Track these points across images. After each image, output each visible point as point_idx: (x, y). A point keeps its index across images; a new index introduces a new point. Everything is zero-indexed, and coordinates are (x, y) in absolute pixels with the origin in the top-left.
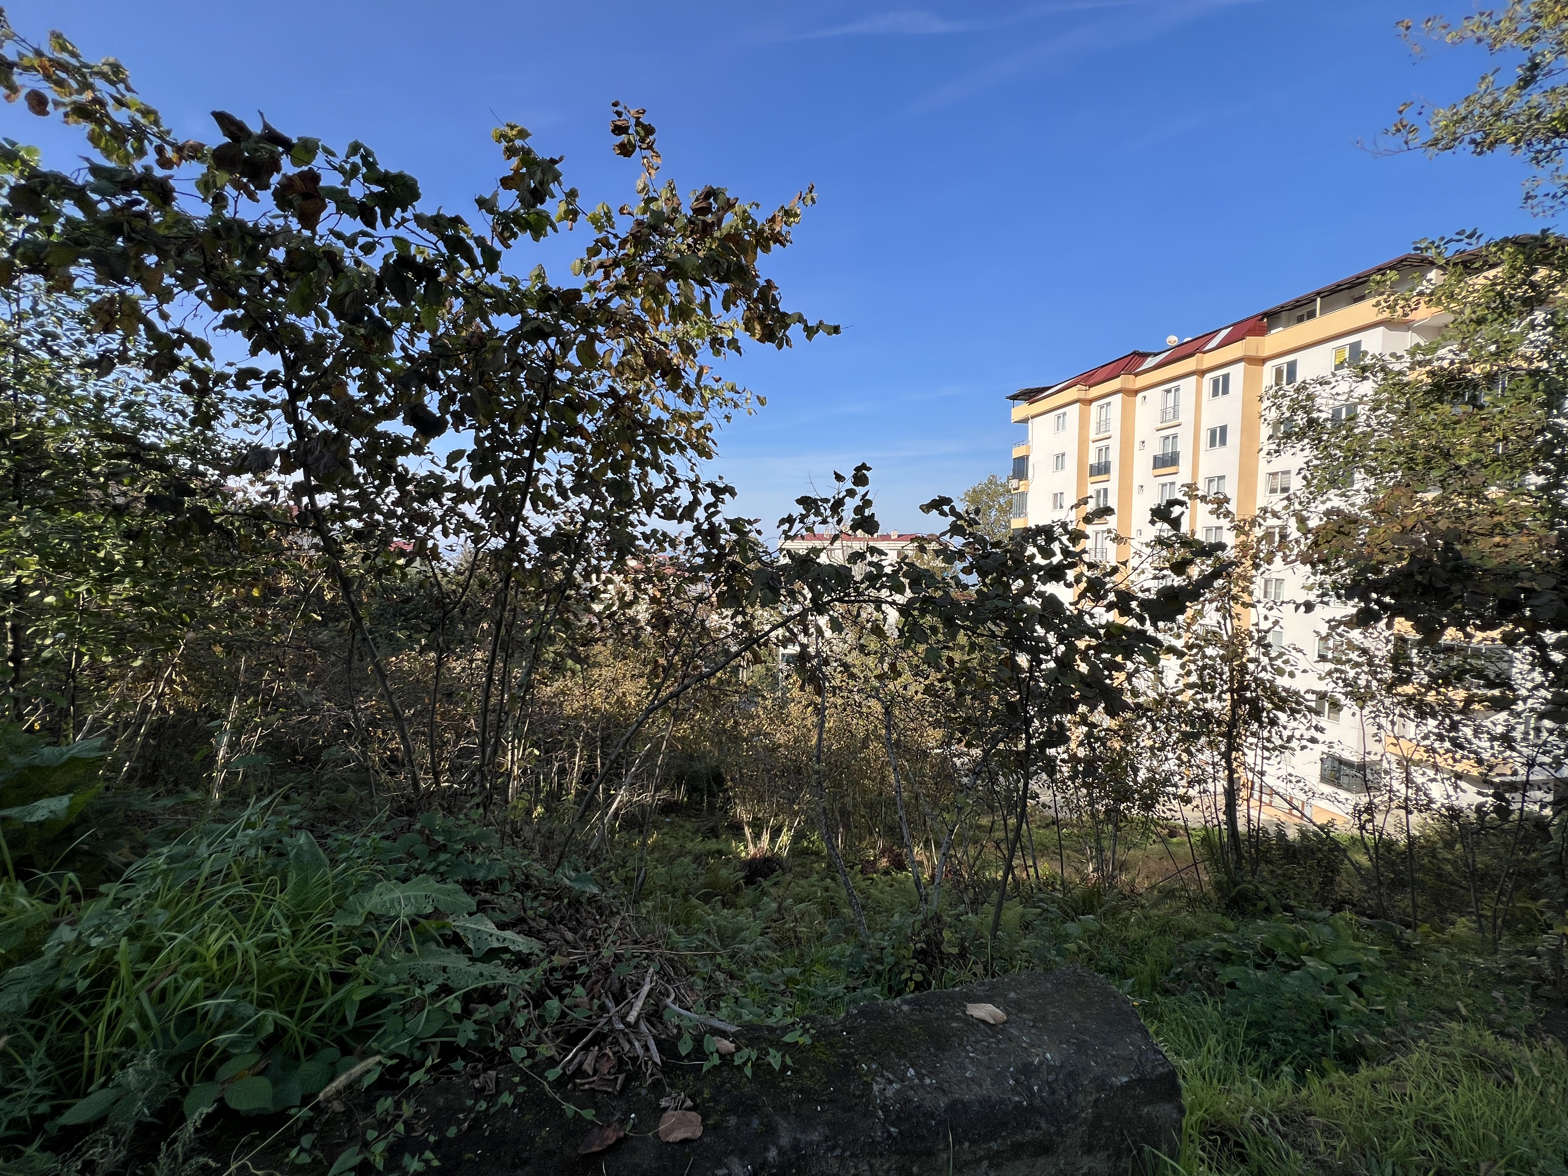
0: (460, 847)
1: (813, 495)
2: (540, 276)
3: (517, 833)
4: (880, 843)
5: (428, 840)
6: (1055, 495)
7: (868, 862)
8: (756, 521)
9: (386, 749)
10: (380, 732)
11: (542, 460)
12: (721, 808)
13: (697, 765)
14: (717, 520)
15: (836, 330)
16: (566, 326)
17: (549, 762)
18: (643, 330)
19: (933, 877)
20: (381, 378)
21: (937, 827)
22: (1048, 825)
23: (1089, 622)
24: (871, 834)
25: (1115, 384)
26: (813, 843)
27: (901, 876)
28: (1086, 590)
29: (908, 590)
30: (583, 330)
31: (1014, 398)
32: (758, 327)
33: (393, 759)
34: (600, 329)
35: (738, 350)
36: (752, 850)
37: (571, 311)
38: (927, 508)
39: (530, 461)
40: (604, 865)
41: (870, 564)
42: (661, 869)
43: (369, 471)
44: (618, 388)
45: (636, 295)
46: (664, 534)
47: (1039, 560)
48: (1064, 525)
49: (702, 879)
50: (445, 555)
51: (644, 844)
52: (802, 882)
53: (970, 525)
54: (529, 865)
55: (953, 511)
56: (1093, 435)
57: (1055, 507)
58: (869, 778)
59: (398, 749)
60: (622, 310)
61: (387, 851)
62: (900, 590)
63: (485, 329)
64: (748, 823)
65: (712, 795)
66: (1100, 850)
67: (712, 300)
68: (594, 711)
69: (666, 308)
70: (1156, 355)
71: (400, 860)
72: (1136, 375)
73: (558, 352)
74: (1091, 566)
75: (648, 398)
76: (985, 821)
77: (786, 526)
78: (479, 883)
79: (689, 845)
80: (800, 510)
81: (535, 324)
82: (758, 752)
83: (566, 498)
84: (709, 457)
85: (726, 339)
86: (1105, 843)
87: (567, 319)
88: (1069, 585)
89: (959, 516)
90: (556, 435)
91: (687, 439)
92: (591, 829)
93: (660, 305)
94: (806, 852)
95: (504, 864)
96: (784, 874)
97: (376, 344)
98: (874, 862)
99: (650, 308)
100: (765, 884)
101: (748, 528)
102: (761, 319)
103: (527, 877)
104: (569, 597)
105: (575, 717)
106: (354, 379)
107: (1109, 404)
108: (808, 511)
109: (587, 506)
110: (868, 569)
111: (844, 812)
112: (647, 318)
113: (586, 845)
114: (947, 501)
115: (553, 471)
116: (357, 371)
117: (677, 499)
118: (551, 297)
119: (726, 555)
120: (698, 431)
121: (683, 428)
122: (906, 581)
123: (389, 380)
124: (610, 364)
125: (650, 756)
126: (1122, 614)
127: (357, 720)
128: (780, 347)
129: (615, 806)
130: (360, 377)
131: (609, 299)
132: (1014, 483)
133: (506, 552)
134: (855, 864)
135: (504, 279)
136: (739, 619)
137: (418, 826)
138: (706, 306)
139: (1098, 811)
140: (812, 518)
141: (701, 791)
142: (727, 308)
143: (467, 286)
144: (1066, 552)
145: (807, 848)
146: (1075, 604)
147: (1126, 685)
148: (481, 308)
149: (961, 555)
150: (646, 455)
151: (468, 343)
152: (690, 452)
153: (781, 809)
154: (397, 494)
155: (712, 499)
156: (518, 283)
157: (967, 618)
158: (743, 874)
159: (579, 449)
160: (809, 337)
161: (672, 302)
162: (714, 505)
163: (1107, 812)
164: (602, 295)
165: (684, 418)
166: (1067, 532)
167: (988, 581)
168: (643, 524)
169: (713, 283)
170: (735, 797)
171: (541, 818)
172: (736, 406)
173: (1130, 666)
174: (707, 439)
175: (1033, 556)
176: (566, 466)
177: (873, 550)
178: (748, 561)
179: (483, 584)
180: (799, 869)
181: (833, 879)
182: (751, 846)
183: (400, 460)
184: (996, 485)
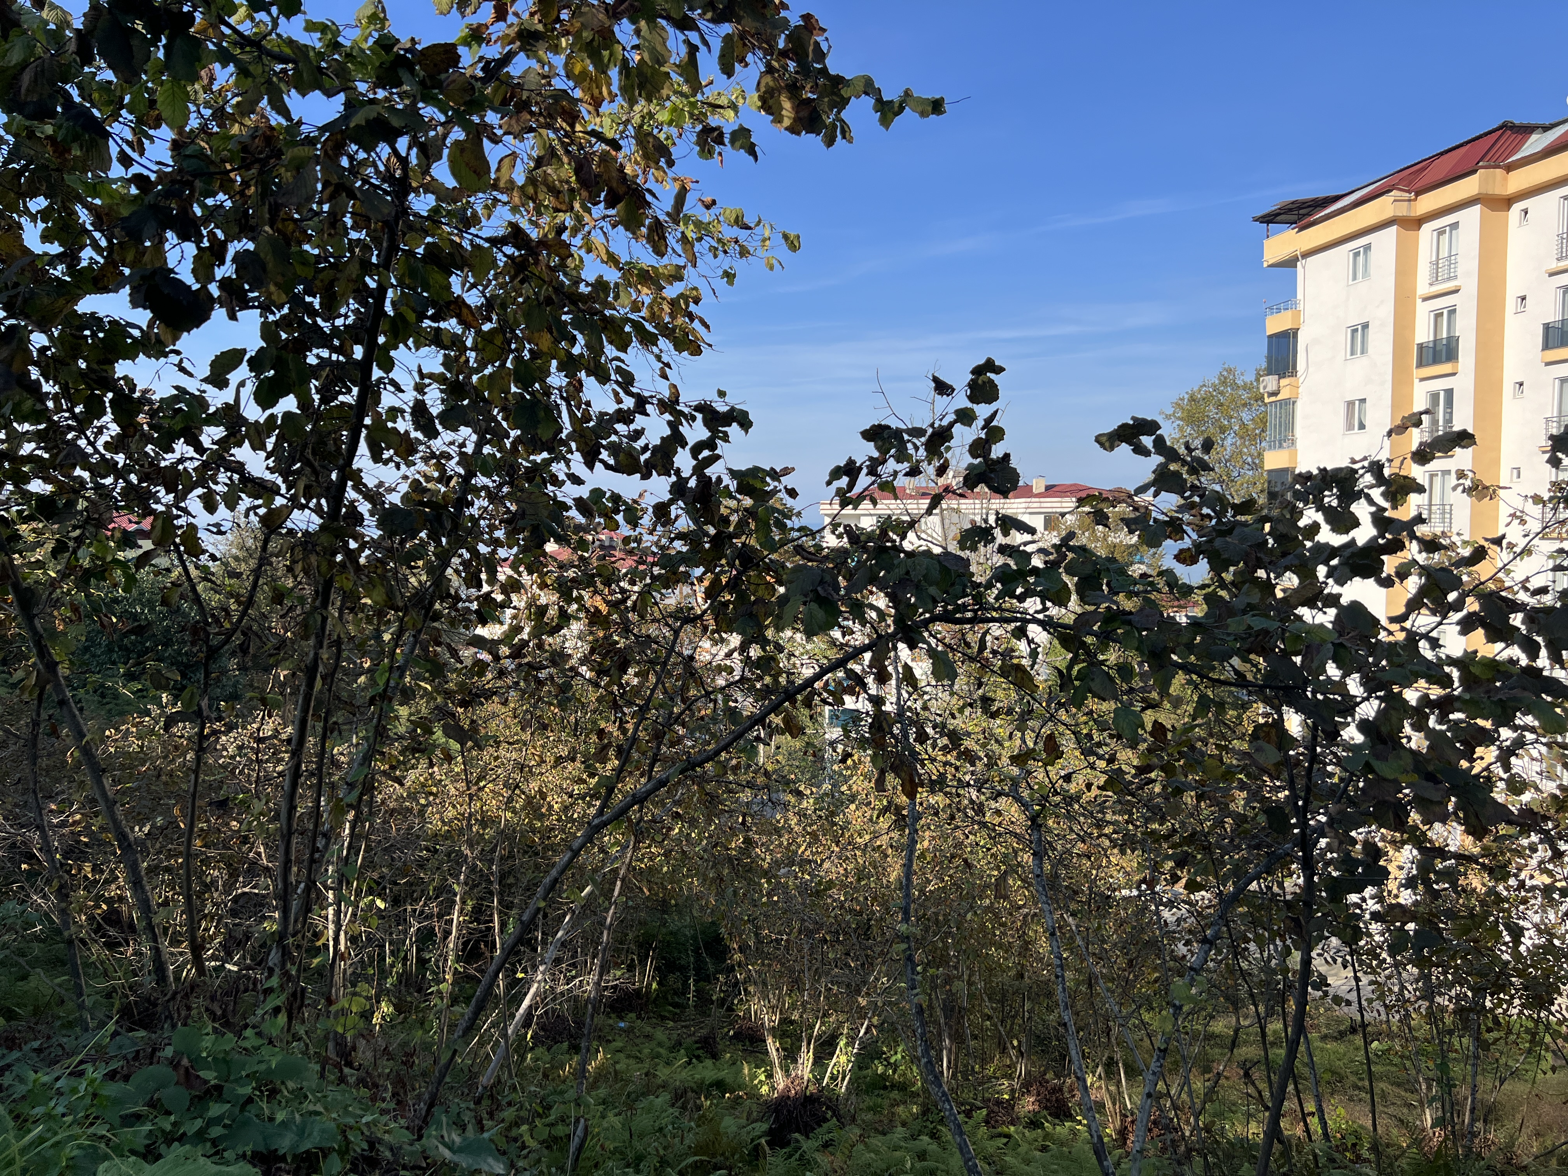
0: (247, 1090)
1: (894, 424)
2: (377, 18)
3: (346, 1054)
4: (1022, 1068)
5: (189, 1078)
6: (1350, 404)
7: (999, 1103)
8: (787, 471)
9: (98, 898)
10: (87, 868)
11: (388, 365)
12: (722, 1002)
13: (674, 922)
14: (713, 471)
15: (937, 106)
16: (428, 111)
17: (401, 920)
18: (573, 117)
19: (1123, 1133)
20: (84, 216)
21: (1132, 1037)
22: (1341, 1036)
23: (1429, 654)
24: (1004, 1051)
25: (1468, 187)
26: (895, 1067)
27: (1062, 1130)
28: (1422, 592)
29: (1074, 597)
30: (459, 119)
31: (1269, 219)
32: (787, 105)
33: (113, 918)
34: (492, 118)
35: (751, 150)
36: (781, 1081)
37: (439, 85)
38: (1109, 441)
39: (365, 366)
40: (509, 1114)
41: (1003, 550)
42: (613, 1120)
43: (65, 388)
44: (524, 225)
45: (556, 49)
46: (616, 498)
47: (1327, 536)
48: (1376, 468)
49: (690, 1139)
50: (208, 541)
51: (581, 1072)
52: (876, 1141)
53: (1193, 471)
54: (375, 1122)
55: (1160, 445)
56: (1423, 287)
57: (1350, 427)
58: (999, 946)
59: (121, 899)
60: (532, 81)
61: (117, 1102)
62: (1061, 600)
63: (276, 120)
64: (773, 1031)
65: (704, 977)
66: (1447, 1084)
67: (702, 56)
68: (484, 823)
69: (614, 73)
70: (1546, 129)
71: (138, 1118)
72: (1509, 168)
73: (414, 160)
74: (1431, 545)
75: (578, 241)
76: (1221, 1026)
77: (844, 481)
78: (283, 1158)
79: (663, 1073)
80: (870, 450)
81: (371, 112)
82: (788, 899)
83: (433, 434)
84: (696, 351)
85: (727, 130)
86: (1456, 1070)
87: (429, 100)
88: (1387, 583)
89: (1170, 454)
90: (411, 317)
91: (653, 317)
92: (481, 1044)
93: (602, 69)
94: (881, 1084)
95: (329, 1122)
96: (842, 1126)
97: (76, 152)
98: (1009, 1106)
99: (584, 73)
100: (807, 1145)
101: (772, 484)
102: (793, 89)
103: (372, 1144)
104: (437, 616)
105: (448, 836)
106: (33, 218)
107: (1455, 226)
108: (884, 451)
109: (469, 449)
110: (999, 560)
111: (952, 1009)
112: (578, 94)
113: (473, 1076)
114: (1150, 427)
115: (407, 381)
116: (38, 203)
117: (638, 434)
118: (401, 62)
119: (731, 536)
120: (673, 303)
121: (646, 296)
122: (1070, 582)
123: (100, 218)
124: (511, 182)
125: (590, 907)
126: (1492, 638)
127: (46, 848)
128: (830, 141)
129: (526, 1003)
130: (45, 215)
131: (507, 59)
132: (1270, 382)
133: (325, 540)
134: (975, 1108)
135: (311, 27)
136: (755, 652)
137: (169, 1052)
138: (690, 68)
139: (1443, 1009)
140: (891, 465)
141: (683, 969)
142: (728, 72)
143: (243, 41)
144: (1380, 520)
145: (884, 1077)
146: (1399, 619)
147: (1498, 770)
148: (269, 82)
149: (1174, 528)
150: (576, 350)
151: (245, 148)
152: (664, 343)
153: (834, 1004)
154: (114, 429)
155: (705, 434)
156: (337, 33)
157: (1190, 648)
158: (765, 1127)
159: (456, 342)
160: (885, 122)
161: (625, 61)
162: (709, 444)
163: (1460, 1011)
164: (493, 52)
165: (647, 277)
166: (1380, 479)
167: (1228, 577)
168: (577, 480)
169: (702, 24)
170: (748, 980)
171: (389, 1025)
172: (744, 252)
173: (1506, 733)
174: (691, 317)
175: (1315, 528)
176: (431, 376)
177: (1008, 523)
178: (773, 547)
179: (278, 596)
180: (869, 1117)
181: (934, 1135)
182: (779, 1075)
183: (122, 368)
184: (1235, 386)
